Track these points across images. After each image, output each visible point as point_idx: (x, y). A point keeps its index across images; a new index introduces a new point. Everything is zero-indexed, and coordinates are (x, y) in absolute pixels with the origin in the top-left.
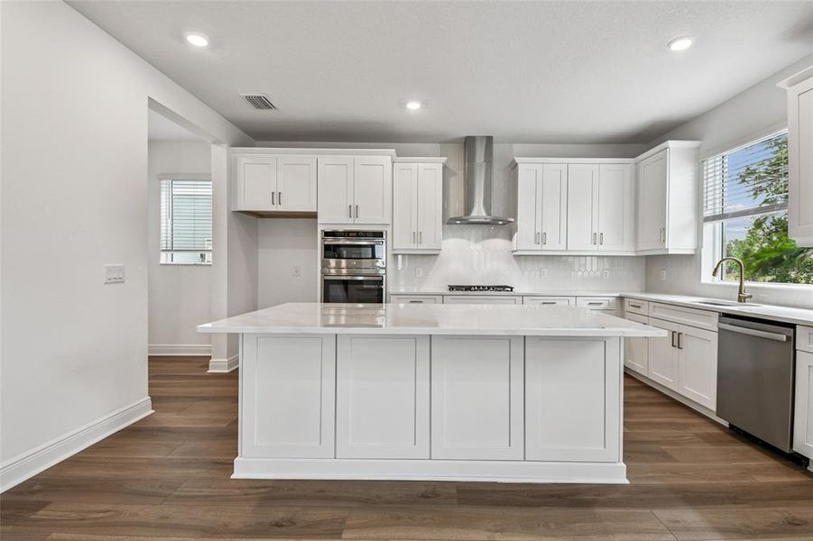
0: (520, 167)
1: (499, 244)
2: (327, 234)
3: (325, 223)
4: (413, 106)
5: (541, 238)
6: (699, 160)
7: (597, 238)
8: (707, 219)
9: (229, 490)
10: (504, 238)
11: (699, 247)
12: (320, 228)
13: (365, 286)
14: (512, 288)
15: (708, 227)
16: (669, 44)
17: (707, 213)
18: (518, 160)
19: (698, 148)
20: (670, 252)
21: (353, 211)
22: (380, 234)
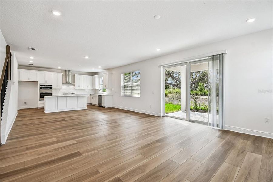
0: (76, 76)
1: (72, 87)
2: (40, 85)
3: (40, 83)
5: (79, 86)
6: (99, 78)
7: (88, 86)
11: (99, 88)
12: (39, 84)
14: (75, 94)
17: (100, 84)
20: (96, 89)
21: (46, 81)
22: (51, 86)
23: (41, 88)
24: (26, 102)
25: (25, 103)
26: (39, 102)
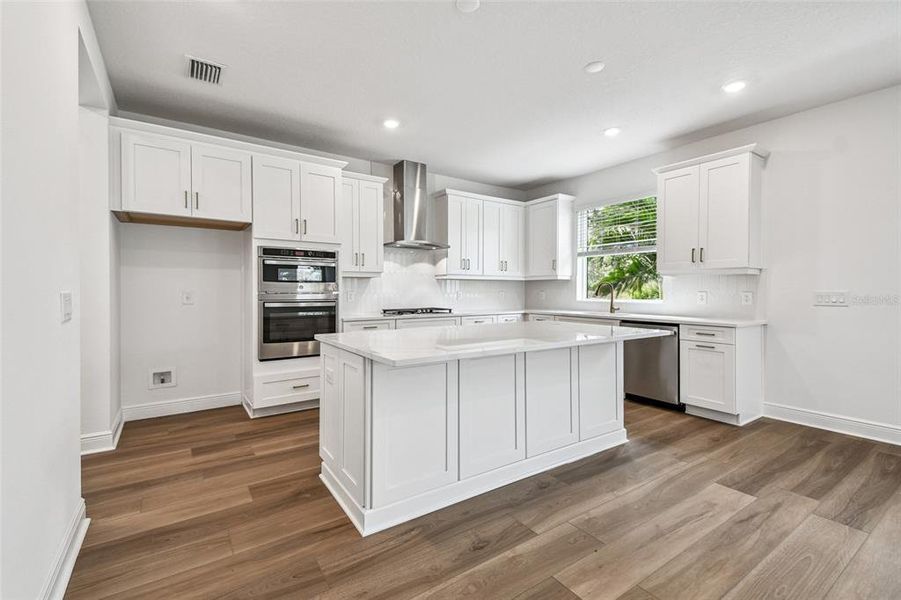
0: (450, 199)
1: (424, 267)
2: (267, 251)
3: (261, 237)
4: (391, 124)
5: (465, 264)
6: (574, 211)
7: (503, 266)
8: (580, 254)
9: (384, 545)
10: (429, 262)
11: (574, 274)
12: (255, 244)
13: (301, 314)
14: (450, 310)
15: (580, 259)
16: (605, 130)
17: (580, 250)
18: (448, 191)
19: (572, 202)
20: (559, 278)
21: (300, 226)
22: (332, 255)
23: (269, 274)
24: (169, 373)
25: (163, 378)
26: (256, 375)
